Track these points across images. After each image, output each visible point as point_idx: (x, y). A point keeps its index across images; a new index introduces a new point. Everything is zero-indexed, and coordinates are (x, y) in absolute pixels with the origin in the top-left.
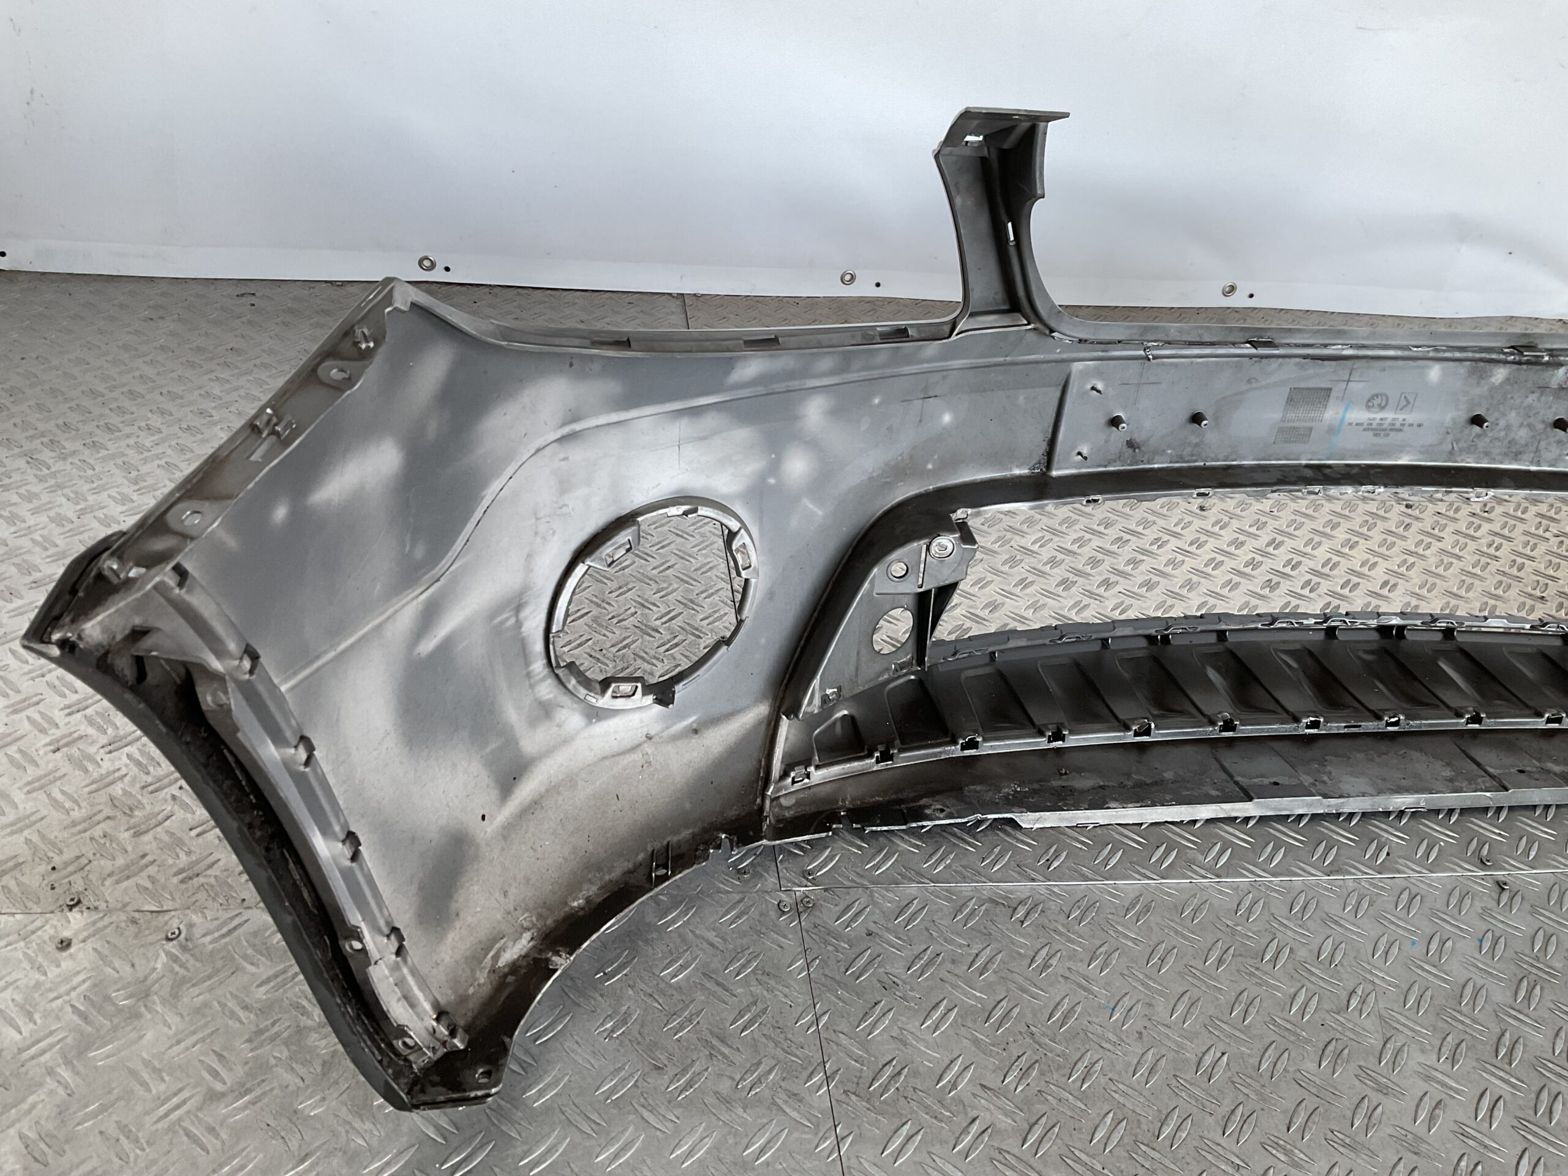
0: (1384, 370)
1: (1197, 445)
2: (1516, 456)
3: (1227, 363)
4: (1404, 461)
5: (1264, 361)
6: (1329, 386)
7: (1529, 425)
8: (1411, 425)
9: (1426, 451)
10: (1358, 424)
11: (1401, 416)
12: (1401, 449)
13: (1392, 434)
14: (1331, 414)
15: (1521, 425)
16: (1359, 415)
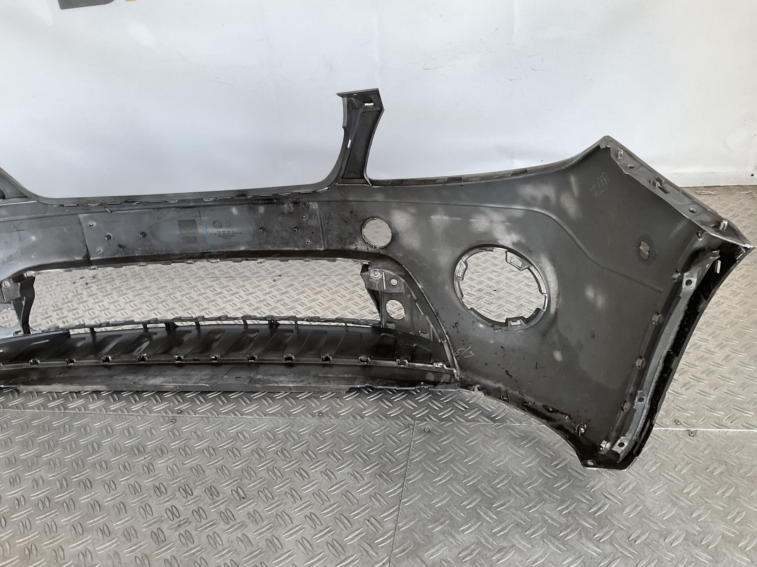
0: (212, 211)
1: (150, 246)
2: (287, 244)
3: (145, 212)
4: (242, 248)
5: (160, 210)
6: (193, 218)
7: (285, 230)
8: (237, 233)
9: (249, 244)
10: (214, 234)
11: (231, 230)
12: (239, 244)
13: (231, 237)
14: (202, 230)
15: (282, 230)
16: (212, 230)
